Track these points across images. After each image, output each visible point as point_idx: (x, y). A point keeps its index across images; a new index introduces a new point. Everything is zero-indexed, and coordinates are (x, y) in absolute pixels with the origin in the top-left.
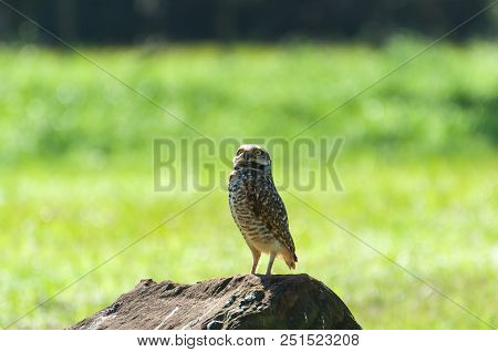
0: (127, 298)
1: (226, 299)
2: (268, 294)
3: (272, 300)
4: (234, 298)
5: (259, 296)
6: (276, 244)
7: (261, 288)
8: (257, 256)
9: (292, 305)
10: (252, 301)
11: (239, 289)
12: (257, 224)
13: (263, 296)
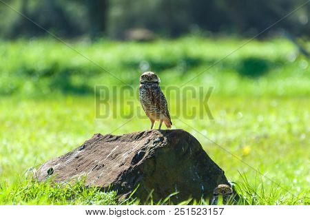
0: (89, 142)
1: (144, 141)
2: (165, 138)
3: (168, 141)
4: (149, 140)
5: (162, 139)
7: (162, 135)
8: (153, 122)
9: (177, 143)
10: (158, 142)
11: (151, 136)
12: (154, 108)
13: (163, 139)
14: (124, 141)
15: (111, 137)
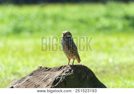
3: (73, 72)
6: (75, 57)
7: (71, 68)
9: (79, 73)
14: (52, 71)
15: (47, 68)
